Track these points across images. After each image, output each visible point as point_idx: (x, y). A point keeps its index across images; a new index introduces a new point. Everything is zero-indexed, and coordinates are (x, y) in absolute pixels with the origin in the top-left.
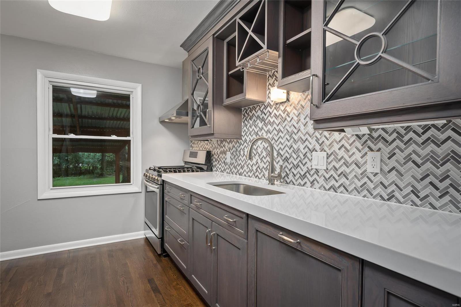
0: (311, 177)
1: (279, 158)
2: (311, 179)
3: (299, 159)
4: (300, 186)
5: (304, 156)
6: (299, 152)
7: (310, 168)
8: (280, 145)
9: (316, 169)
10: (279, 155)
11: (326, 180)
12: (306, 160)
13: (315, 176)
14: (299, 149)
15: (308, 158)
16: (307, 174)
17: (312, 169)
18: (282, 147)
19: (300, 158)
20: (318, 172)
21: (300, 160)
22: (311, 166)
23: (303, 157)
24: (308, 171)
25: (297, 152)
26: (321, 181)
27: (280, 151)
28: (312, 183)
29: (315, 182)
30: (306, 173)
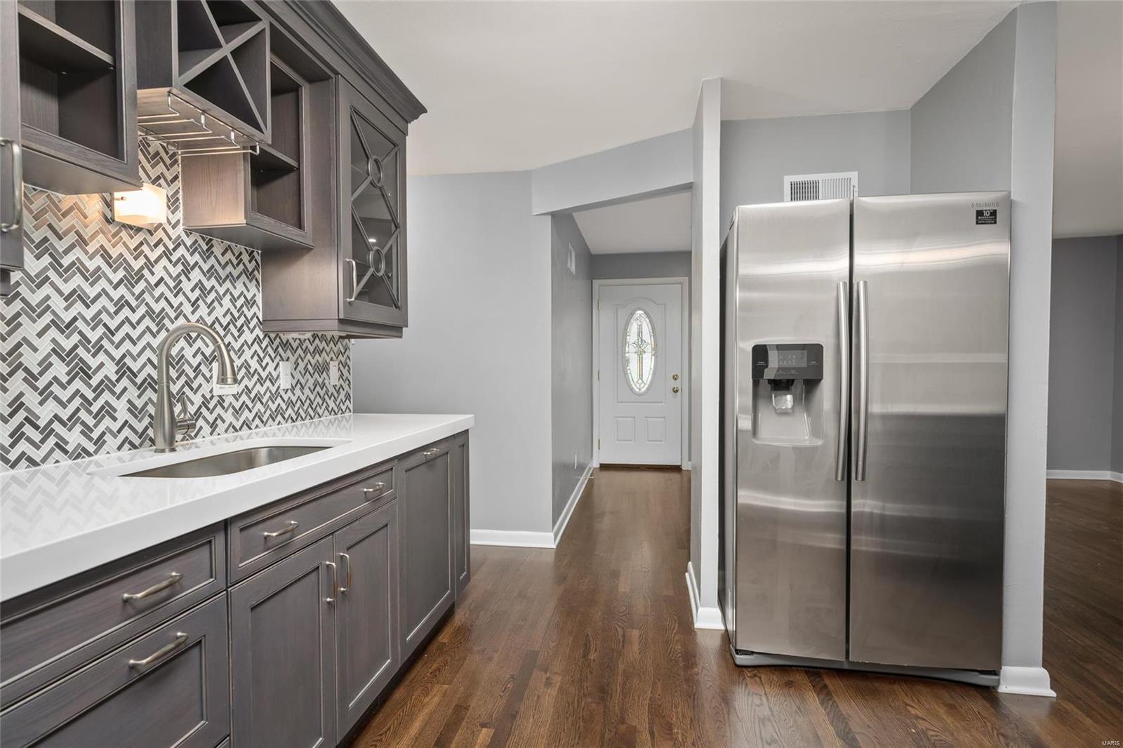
0: (211, 413)
1: (125, 382)
2: (211, 418)
3: (183, 379)
4: (188, 440)
5: (194, 371)
6: (183, 364)
7: (208, 396)
8: (127, 345)
9: (220, 396)
10: (125, 372)
11: (237, 412)
12: (200, 379)
13: (219, 410)
14: (183, 356)
15: (203, 375)
16: (203, 410)
17: (212, 397)
18: (135, 350)
19: (187, 375)
20: (224, 401)
21: (186, 382)
22: (211, 391)
23: (192, 375)
24: (205, 404)
25: (177, 364)
26: (229, 417)
27: (128, 360)
28: (213, 426)
29: (219, 422)
30: (200, 407)
